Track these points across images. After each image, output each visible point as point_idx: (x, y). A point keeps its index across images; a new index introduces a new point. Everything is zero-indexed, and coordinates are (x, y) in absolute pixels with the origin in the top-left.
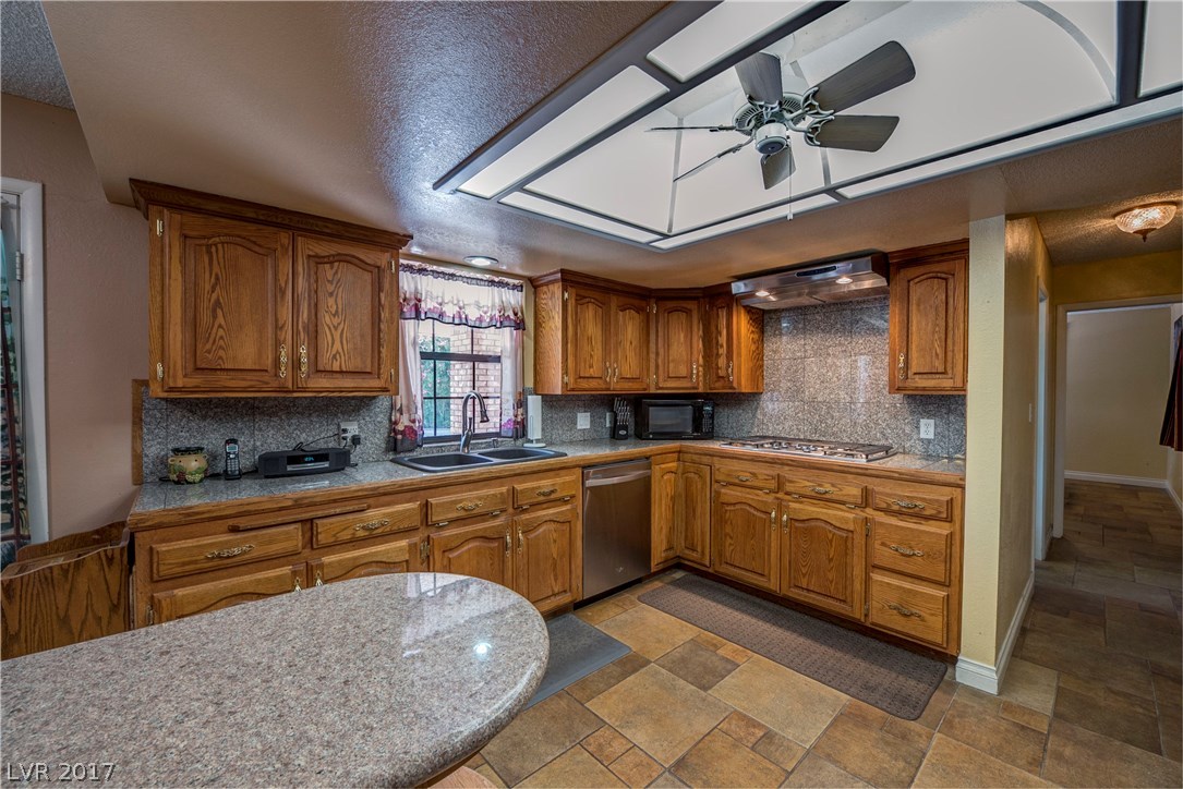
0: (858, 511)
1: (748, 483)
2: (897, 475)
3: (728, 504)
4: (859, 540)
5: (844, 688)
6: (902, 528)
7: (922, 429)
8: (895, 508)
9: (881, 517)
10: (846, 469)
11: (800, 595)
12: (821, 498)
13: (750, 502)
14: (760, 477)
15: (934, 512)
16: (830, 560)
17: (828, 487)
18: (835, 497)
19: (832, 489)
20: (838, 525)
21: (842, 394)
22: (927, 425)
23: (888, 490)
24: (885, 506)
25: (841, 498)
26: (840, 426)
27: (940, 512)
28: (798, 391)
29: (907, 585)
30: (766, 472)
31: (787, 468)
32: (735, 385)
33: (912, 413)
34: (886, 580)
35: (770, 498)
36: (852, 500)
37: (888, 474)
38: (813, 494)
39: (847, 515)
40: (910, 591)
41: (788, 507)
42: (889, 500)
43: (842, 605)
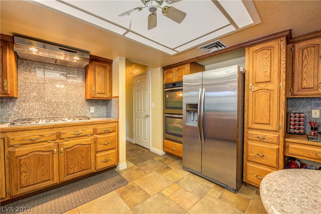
0: (91, 137)
1: (37, 141)
2: (103, 122)
3: (22, 156)
4: (93, 146)
5: (111, 190)
6: (105, 137)
7: (91, 110)
8: (103, 132)
9: (98, 136)
10: (87, 124)
11: (69, 177)
12: (78, 136)
13: (40, 149)
14: (46, 136)
15: (112, 130)
16: (83, 157)
17: (81, 131)
18: (83, 134)
19: (83, 132)
20: (85, 144)
21: (63, 100)
22: (92, 109)
23: (100, 128)
24: (100, 132)
25: (86, 134)
26: (62, 111)
27: (114, 130)
28: (41, 98)
29: (106, 153)
30: (49, 133)
31: (60, 129)
32: (9, 92)
33: (88, 105)
34: (101, 154)
35: (52, 144)
36: (90, 134)
37: (100, 122)
38: (75, 136)
39: (88, 139)
40: (107, 154)
41: (63, 145)
42: (101, 130)
43: (87, 170)
